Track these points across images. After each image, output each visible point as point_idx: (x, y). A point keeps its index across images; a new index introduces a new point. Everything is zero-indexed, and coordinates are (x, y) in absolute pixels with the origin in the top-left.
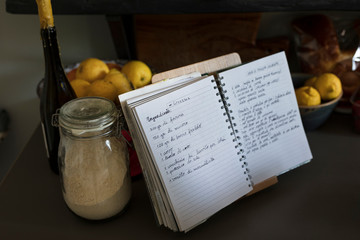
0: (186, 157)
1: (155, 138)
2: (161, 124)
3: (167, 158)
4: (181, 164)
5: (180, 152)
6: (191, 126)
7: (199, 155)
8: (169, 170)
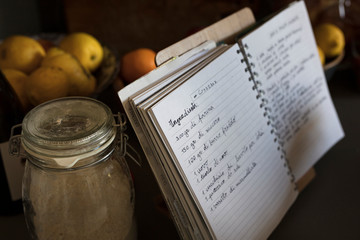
0: (225, 170)
1: (184, 150)
2: (188, 127)
3: (203, 177)
4: (220, 180)
5: (216, 163)
6: (224, 122)
7: (239, 164)
8: (207, 194)
